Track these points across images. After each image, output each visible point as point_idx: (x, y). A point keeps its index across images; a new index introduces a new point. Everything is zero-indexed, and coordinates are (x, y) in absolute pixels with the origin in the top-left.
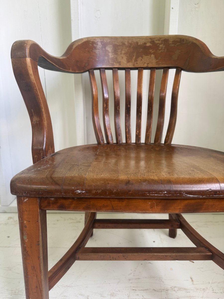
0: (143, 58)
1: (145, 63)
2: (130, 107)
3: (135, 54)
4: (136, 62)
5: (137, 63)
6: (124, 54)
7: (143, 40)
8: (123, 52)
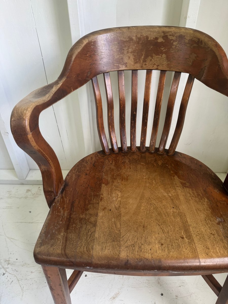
0: (152, 58)
1: (155, 64)
2: (135, 113)
3: (144, 53)
4: (144, 63)
5: (145, 65)
6: (131, 52)
7: (155, 34)
8: (130, 50)
